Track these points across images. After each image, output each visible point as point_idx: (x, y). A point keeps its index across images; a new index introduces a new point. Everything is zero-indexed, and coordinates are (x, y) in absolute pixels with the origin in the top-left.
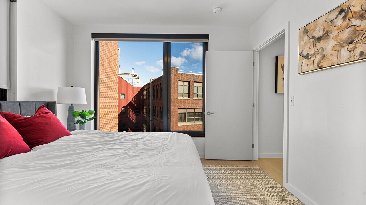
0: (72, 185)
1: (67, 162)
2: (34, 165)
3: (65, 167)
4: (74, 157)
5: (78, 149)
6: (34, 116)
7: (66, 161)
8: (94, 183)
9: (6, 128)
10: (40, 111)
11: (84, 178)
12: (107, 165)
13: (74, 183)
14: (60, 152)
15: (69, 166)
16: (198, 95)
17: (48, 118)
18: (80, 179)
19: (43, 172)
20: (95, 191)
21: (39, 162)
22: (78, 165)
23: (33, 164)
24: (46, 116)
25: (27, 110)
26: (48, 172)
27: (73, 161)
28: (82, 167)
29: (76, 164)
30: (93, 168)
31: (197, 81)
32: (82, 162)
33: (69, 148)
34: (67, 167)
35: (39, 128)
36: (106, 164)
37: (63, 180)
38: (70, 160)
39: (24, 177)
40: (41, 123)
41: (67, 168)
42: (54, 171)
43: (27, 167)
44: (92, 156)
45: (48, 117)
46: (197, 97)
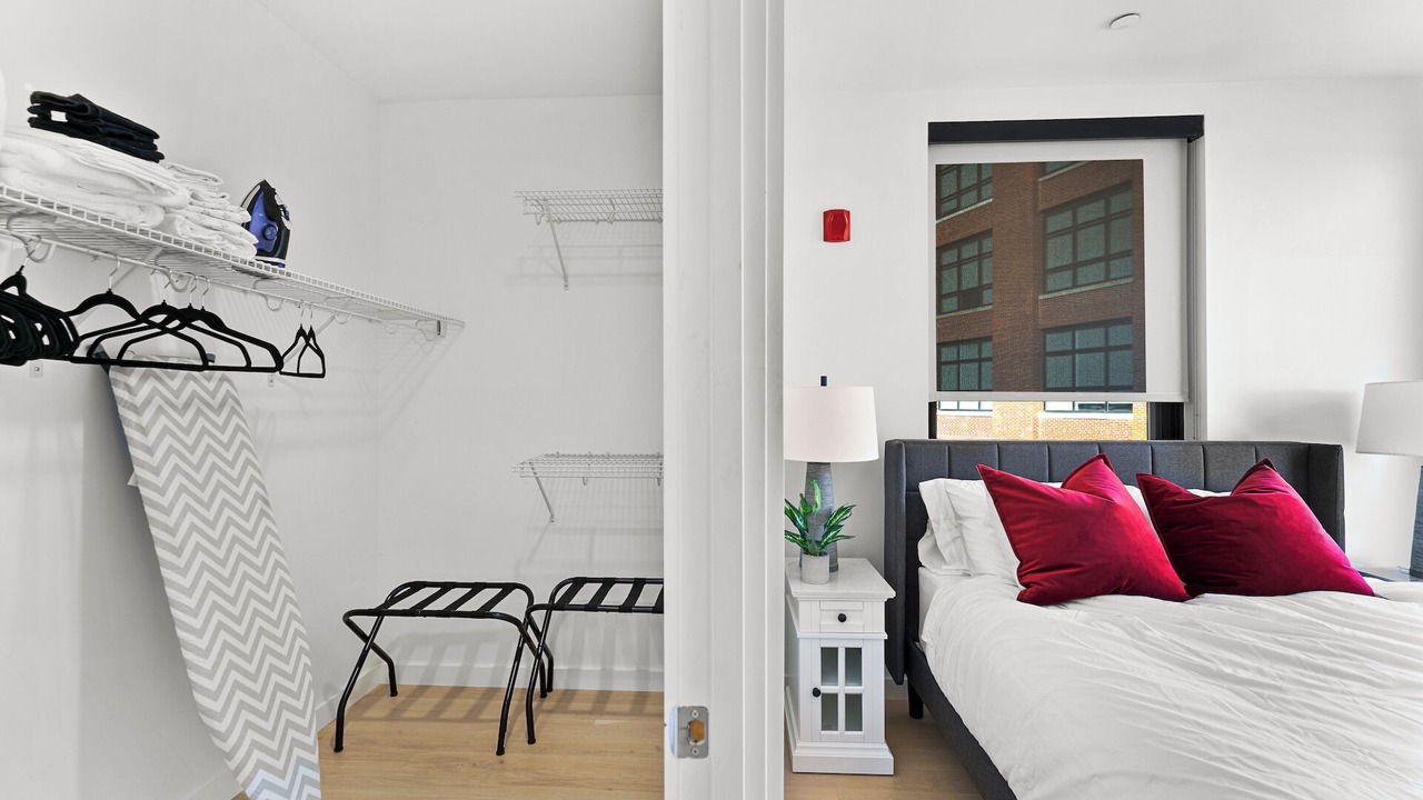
0: (1185, 731)
1: (1242, 674)
2: (1156, 640)
3: (1226, 684)
4: (1287, 670)
5: (1334, 655)
6: (1228, 494)
7: (1245, 668)
8: (1248, 766)
9: (1124, 521)
10: (1252, 482)
11: (1235, 736)
12: (1375, 758)
13: (1196, 731)
14: (1258, 637)
15: (1237, 687)
17: (1267, 509)
18: (1221, 732)
19: (1159, 665)
20: (1227, 785)
21: (1175, 637)
22: (1270, 698)
23: (1157, 634)
24: (1260, 502)
25: (1227, 470)
26: (1171, 670)
27: (1267, 680)
28: (1278, 711)
29: (1266, 692)
30: (1306, 734)
32: (1290, 698)
33: (1306, 636)
34: (1232, 686)
35: (1227, 537)
36: (1375, 753)
37: (1178, 707)
38: (1261, 672)
39: (1115, 654)
40: (1238, 522)
41: (1229, 689)
42: (1187, 677)
43: (1142, 637)
44: (1357, 699)
45: (1266, 506)
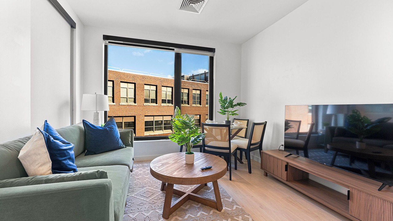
16: (128, 99)
31: (125, 81)
46: (127, 102)
